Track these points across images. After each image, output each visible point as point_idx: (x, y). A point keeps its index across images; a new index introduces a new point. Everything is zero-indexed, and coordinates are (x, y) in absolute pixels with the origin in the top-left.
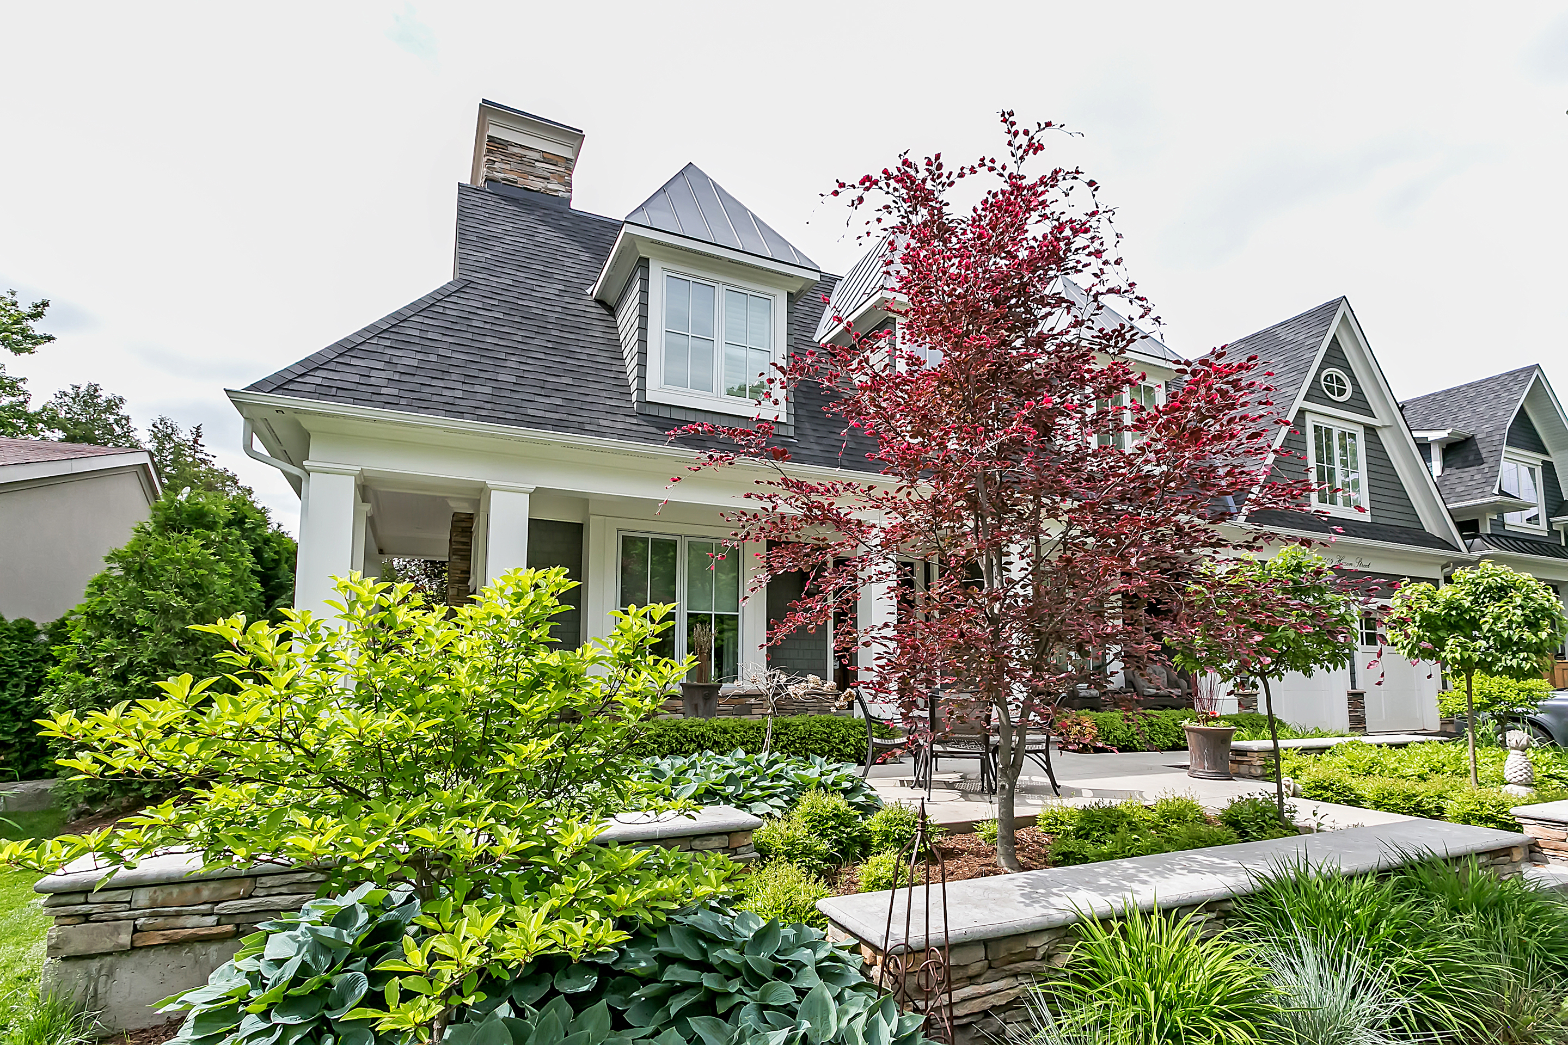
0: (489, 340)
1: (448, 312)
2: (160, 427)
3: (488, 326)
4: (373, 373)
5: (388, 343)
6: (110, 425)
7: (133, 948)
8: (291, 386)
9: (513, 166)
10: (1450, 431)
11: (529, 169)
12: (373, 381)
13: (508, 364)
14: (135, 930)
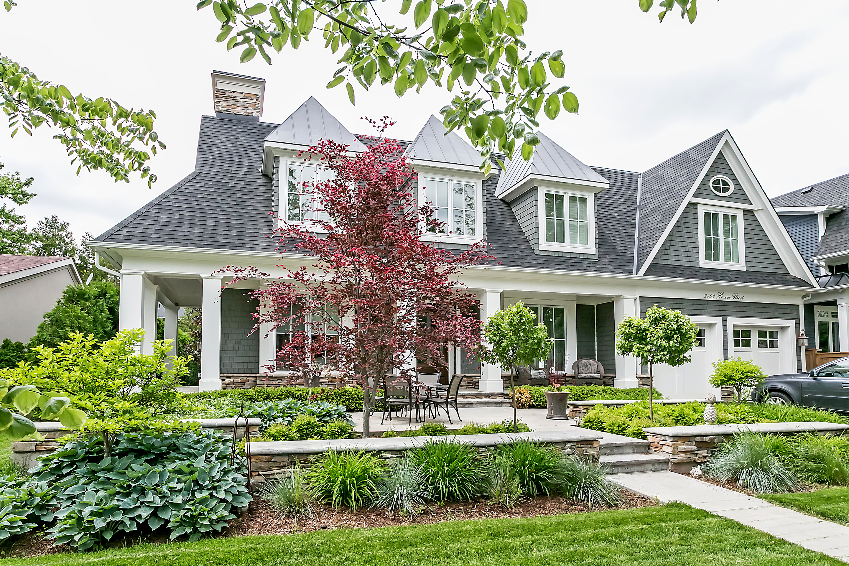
0: (205, 203)
1: (187, 191)
2: (86, 237)
3: (205, 196)
4: (149, 227)
5: (157, 211)
6: (63, 237)
7: (36, 451)
8: (113, 237)
9: (229, 103)
10: (827, 206)
11: (237, 103)
12: (148, 231)
13: (213, 216)
14: (36, 445)
